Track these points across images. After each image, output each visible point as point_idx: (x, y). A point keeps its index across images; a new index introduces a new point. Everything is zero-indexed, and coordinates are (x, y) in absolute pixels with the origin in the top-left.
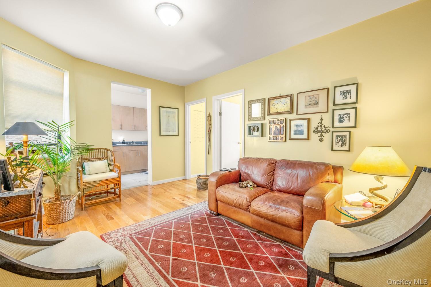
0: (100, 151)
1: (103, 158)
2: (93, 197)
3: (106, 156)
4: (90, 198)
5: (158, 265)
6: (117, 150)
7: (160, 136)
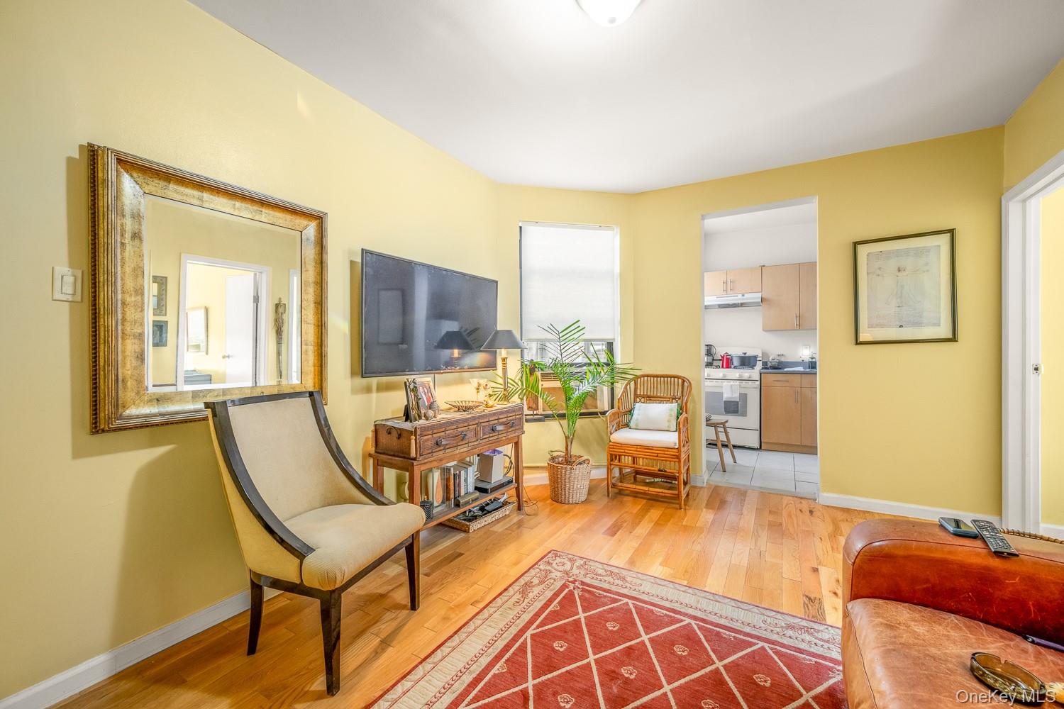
0: (662, 383)
1: (673, 399)
2: (656, 480)
3: (680, 394)
4: (647, 481)
5: (495, 671)
6: (778, 384)
7: (858, 343)
